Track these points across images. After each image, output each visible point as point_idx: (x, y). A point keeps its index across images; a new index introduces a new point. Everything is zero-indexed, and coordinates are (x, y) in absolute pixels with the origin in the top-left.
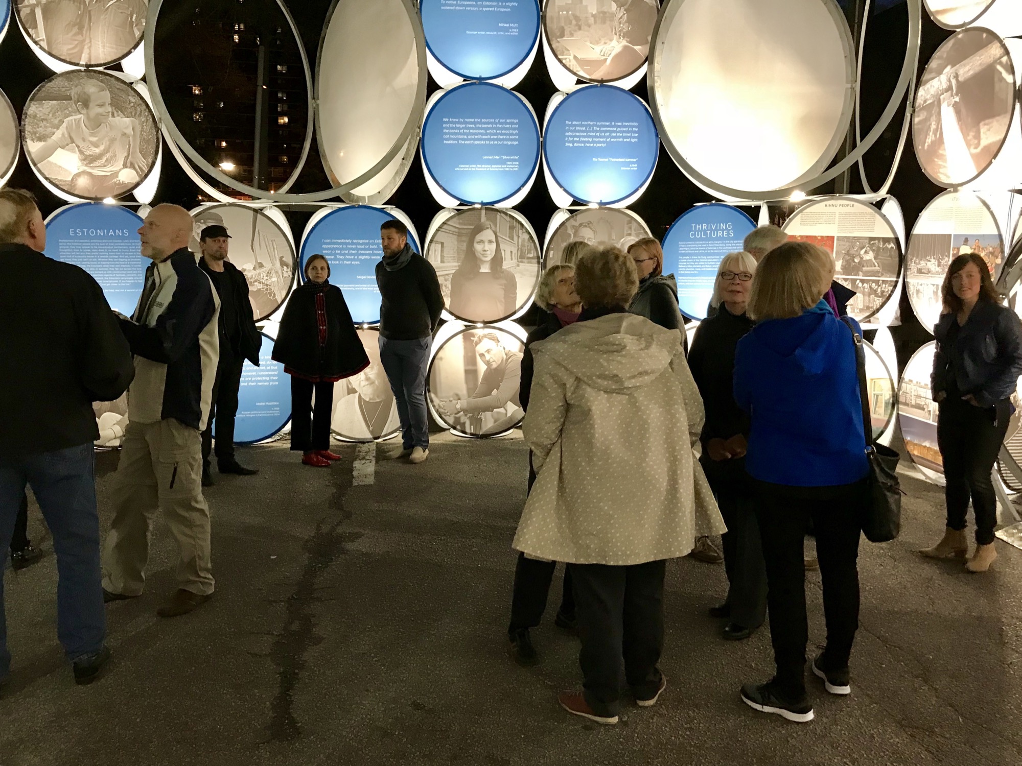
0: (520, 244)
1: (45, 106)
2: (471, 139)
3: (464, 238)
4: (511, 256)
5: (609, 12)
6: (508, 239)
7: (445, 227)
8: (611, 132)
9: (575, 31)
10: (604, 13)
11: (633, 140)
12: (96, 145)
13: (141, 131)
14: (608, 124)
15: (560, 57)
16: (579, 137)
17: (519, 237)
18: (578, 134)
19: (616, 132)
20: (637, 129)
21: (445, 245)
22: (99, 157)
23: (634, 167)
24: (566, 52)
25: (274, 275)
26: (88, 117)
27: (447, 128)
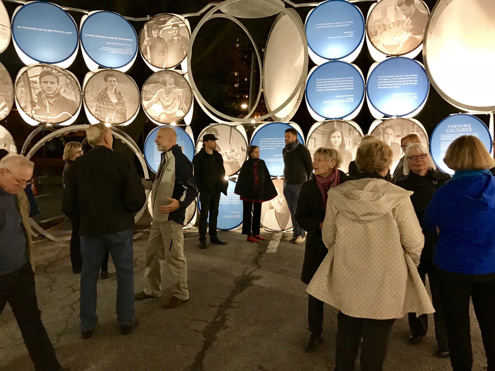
0: (354, 137)
1: (150, 86)
2: (330, 88)
3: (326, 136)
4: (350, 143)
5: (401, 20)
6: (348, 135)
7: (316, 130)
8: (402, 80)
9: (383, 32)
10: (399, 21)
11: (415, 84)
12: (168, 101)
13: (185, 94)
14: (401, 76)
15: (375, 45)
16: (385, 83)
17: (353, 134)
18: (385, 82)
19: (405, 80)
20: (417, 78)
21: (316, 139)
22: (169, 106)
23: (416, 97)
24: (378, 43)
25: (239, 155)
26: (166, 90)
27: (318, 84)
